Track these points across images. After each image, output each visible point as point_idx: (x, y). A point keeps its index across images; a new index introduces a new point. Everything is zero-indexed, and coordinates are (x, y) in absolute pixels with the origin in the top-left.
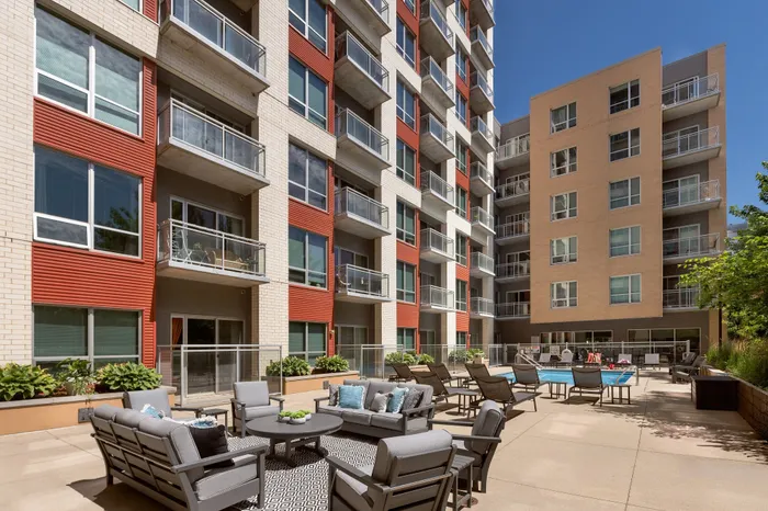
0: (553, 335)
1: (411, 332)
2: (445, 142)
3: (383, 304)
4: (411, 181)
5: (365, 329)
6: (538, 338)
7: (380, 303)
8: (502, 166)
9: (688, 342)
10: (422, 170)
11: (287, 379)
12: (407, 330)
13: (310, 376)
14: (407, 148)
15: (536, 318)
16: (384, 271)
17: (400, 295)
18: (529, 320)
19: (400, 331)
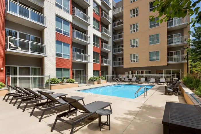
0: (138, 72)
1: (98, 71)
2: (109, 20)
3: (89, 64)
4: (98, 30)
5: (84, 71)
6: (127, 73)
7: (87, 63)
8: (116, 16)
9: (176, 74)
10: (101, 27)
11: (52, 85)
12: (97, 71)
13: (65, 84)
14: (97, 20)
15: (125, 66)
16: (89, 54)
17: (94, 61)
18: (123, 67)
19: (94, 71)
